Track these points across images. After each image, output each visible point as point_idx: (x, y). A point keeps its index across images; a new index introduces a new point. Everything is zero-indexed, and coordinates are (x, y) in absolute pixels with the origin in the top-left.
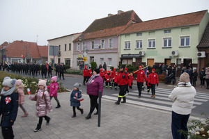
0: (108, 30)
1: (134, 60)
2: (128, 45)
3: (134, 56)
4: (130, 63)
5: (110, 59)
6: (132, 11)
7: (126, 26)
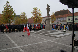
0: (62, 15)
1: (71, 23)
2: (69, 19)
3: (71, 22)
4: (70, 24)
5: (64, 23)
6: (68, 10)
7: (68, 14)
